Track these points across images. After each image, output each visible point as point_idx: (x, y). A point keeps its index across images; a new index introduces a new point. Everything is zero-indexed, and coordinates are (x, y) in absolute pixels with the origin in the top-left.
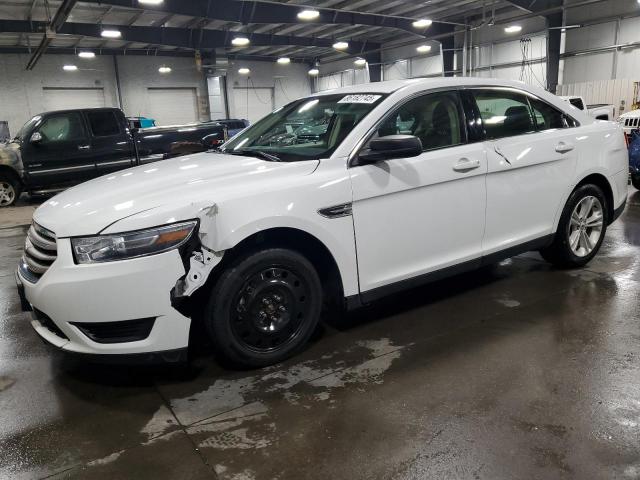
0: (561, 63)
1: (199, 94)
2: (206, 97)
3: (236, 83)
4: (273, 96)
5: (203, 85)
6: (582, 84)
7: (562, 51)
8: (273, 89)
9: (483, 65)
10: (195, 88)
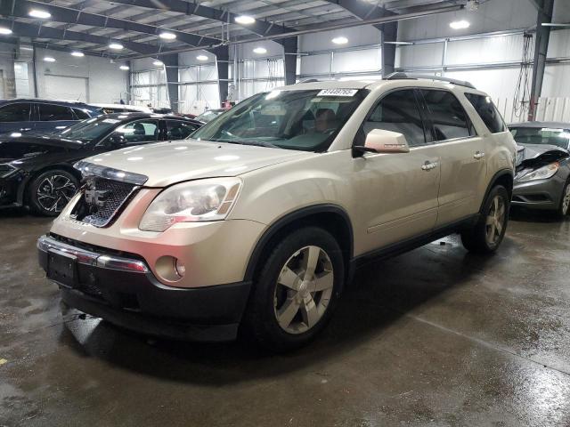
2: (13, 80)
3: (48, 70)
5: (10, 68)
7: (298, 73)
9: (249, 77)
10: (1, 70)
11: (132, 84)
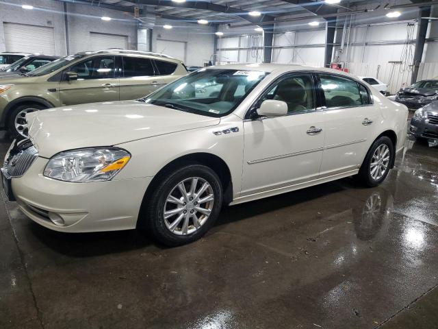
0: (426, 45)
1: (129, 41)
3: (159, 36)
4: (186, 48)
5: (133, 35)
6: (431, 64)
7: (427, 37)
8: (186, 43)
9: (358, 41)
10: (127, 36)
11: (219, 47)
